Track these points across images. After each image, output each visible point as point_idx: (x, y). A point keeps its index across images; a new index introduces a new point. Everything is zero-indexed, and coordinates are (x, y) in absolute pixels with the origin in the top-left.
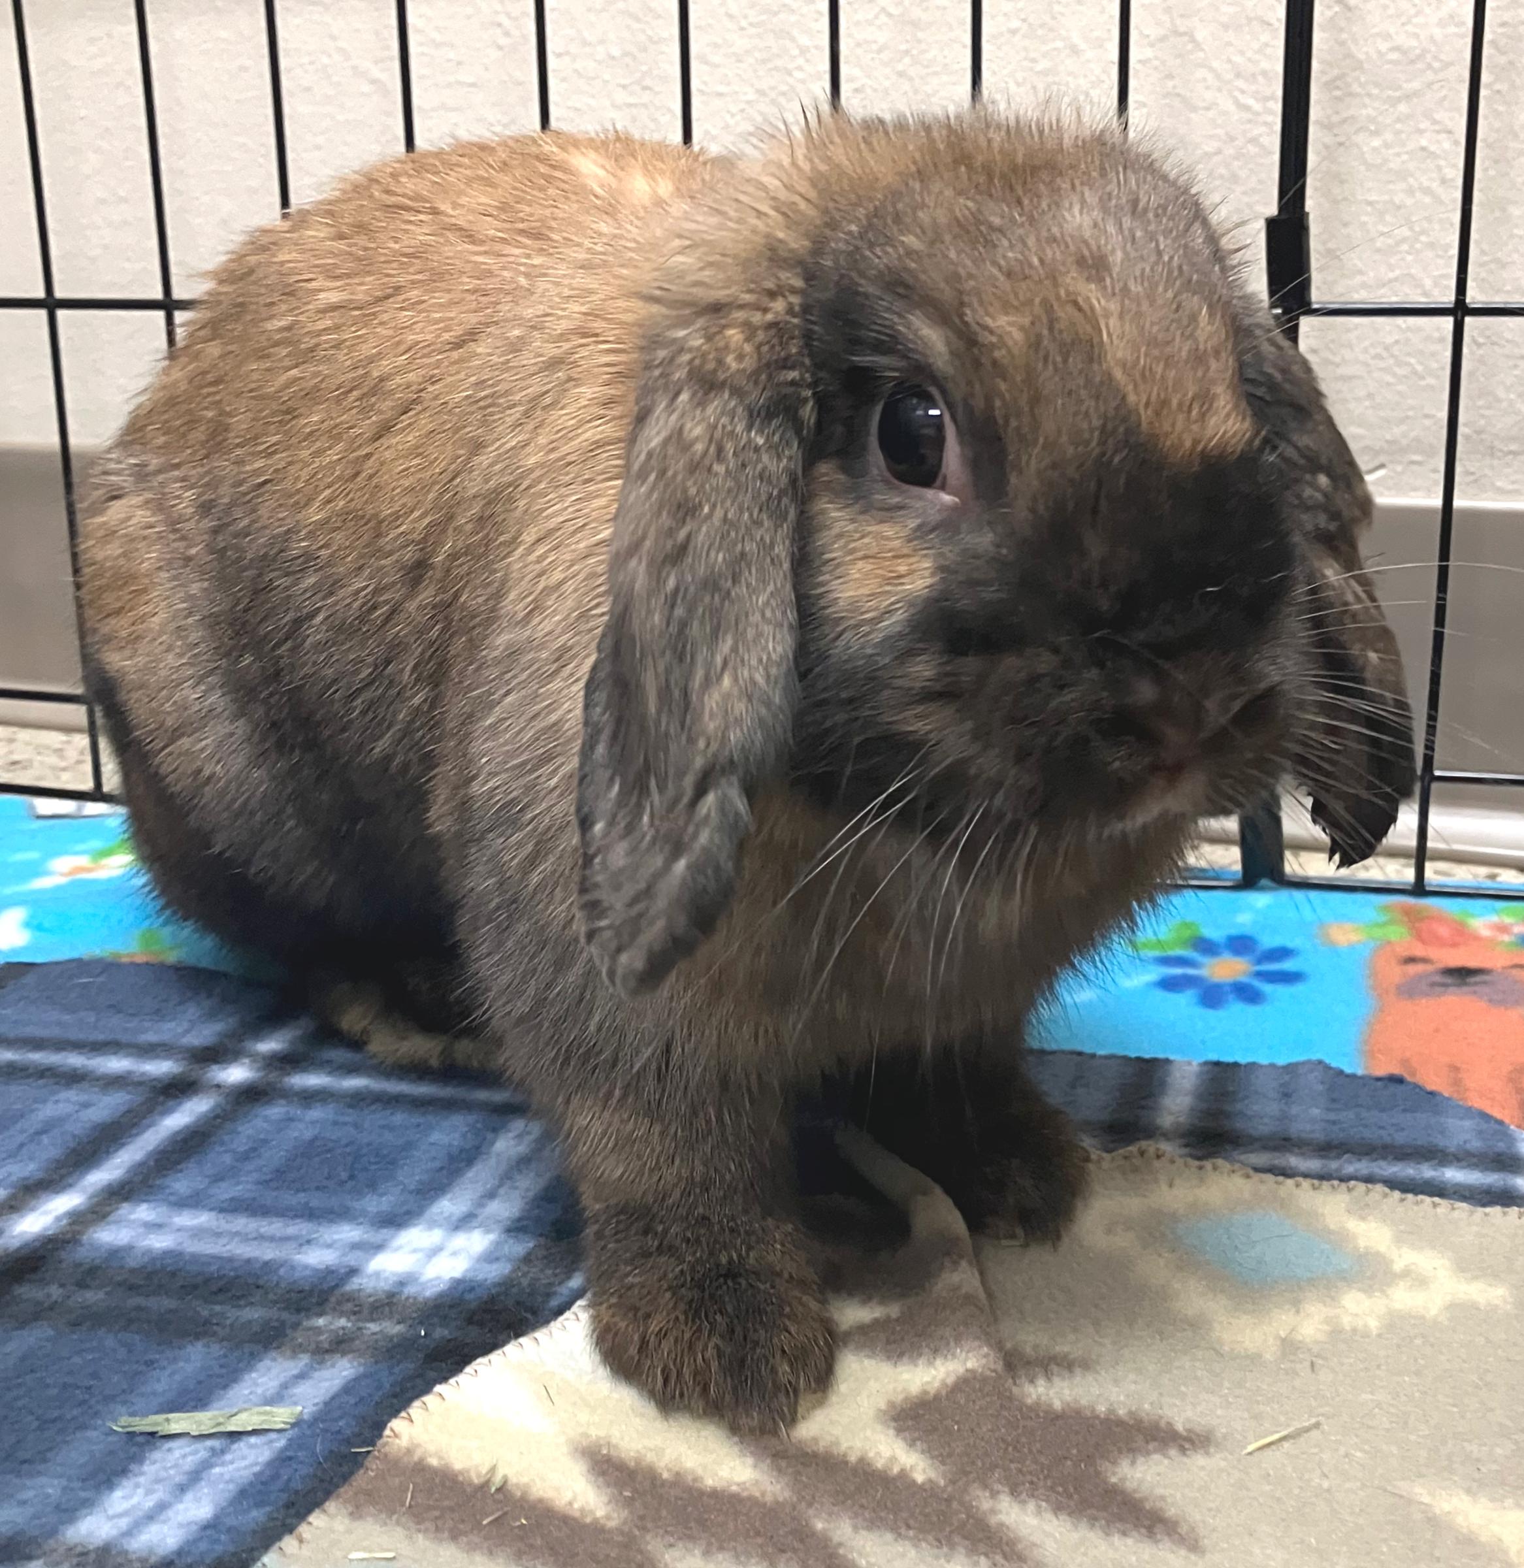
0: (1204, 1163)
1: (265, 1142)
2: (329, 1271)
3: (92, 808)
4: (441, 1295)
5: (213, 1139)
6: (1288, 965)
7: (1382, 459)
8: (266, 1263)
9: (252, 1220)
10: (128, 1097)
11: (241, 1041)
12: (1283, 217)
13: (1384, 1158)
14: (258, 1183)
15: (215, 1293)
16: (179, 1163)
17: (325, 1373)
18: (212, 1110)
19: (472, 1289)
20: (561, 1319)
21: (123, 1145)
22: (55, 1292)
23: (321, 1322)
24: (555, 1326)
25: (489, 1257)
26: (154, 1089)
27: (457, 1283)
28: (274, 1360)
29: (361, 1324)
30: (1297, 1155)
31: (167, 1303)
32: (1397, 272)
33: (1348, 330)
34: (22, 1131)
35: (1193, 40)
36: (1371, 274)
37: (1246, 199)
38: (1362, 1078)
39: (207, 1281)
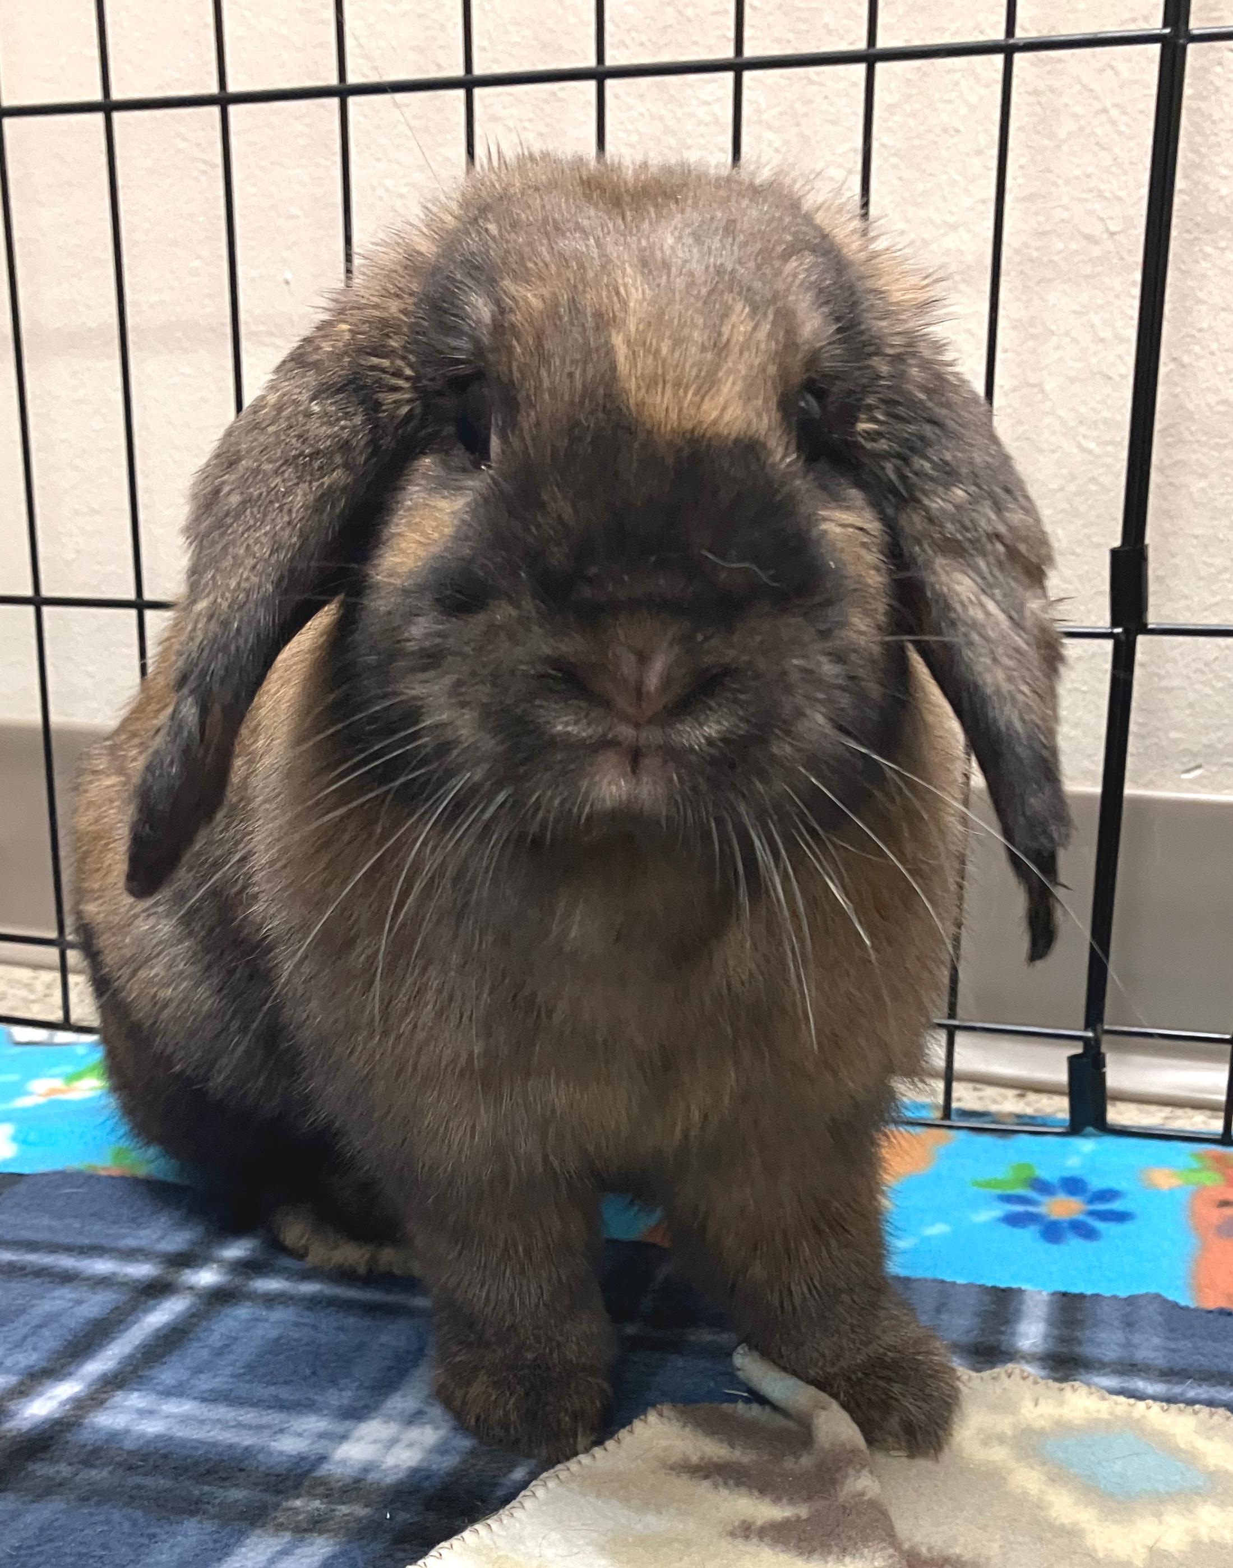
0: (1064, 1385)
1: (236, 1339)
2: (302, 1458)
3: (63, 1037)
4: (401, 1483)
5: (191, 1336)
6: (1116, 1206)
7: (1200, 761)
8: (246, 1449)
9: (229, 1409)
10: (114, 1296)
11: (209, 1248)
12: (1126, 548)
13: (1222, 1384)
14: (232, 1376)
15: (202, 1475)
16: (164, 1356)
17: (306, 1550)
18: (189, 1308)
19: (428, 1478)
20: (508, 1507)
21: (114, 1339)
22: (65, 1470)
23: (298, 1503)
24: (504, 1513)
25: (441, 1449)
26: (136, 1289)
27: (414, 1471)
28: (260, 1537)
29: (333, 1507)
30: (1144, 1379)
31: (163, 1483)
32: (1218, 598)
33: (1174, 648)
34: (26, 1324)
35: (1042, 391)
36: (1196, 599)
37: (1085, 531)
38: (1195, 1310)
39: (196, 1464)
